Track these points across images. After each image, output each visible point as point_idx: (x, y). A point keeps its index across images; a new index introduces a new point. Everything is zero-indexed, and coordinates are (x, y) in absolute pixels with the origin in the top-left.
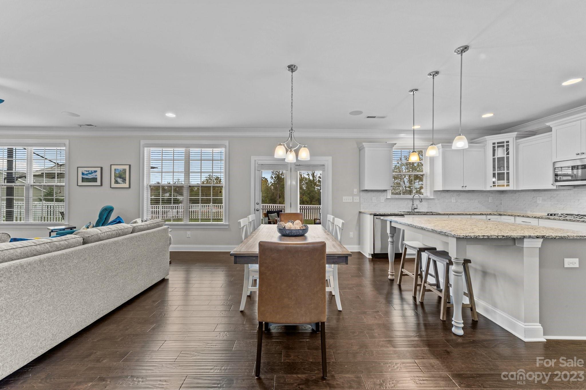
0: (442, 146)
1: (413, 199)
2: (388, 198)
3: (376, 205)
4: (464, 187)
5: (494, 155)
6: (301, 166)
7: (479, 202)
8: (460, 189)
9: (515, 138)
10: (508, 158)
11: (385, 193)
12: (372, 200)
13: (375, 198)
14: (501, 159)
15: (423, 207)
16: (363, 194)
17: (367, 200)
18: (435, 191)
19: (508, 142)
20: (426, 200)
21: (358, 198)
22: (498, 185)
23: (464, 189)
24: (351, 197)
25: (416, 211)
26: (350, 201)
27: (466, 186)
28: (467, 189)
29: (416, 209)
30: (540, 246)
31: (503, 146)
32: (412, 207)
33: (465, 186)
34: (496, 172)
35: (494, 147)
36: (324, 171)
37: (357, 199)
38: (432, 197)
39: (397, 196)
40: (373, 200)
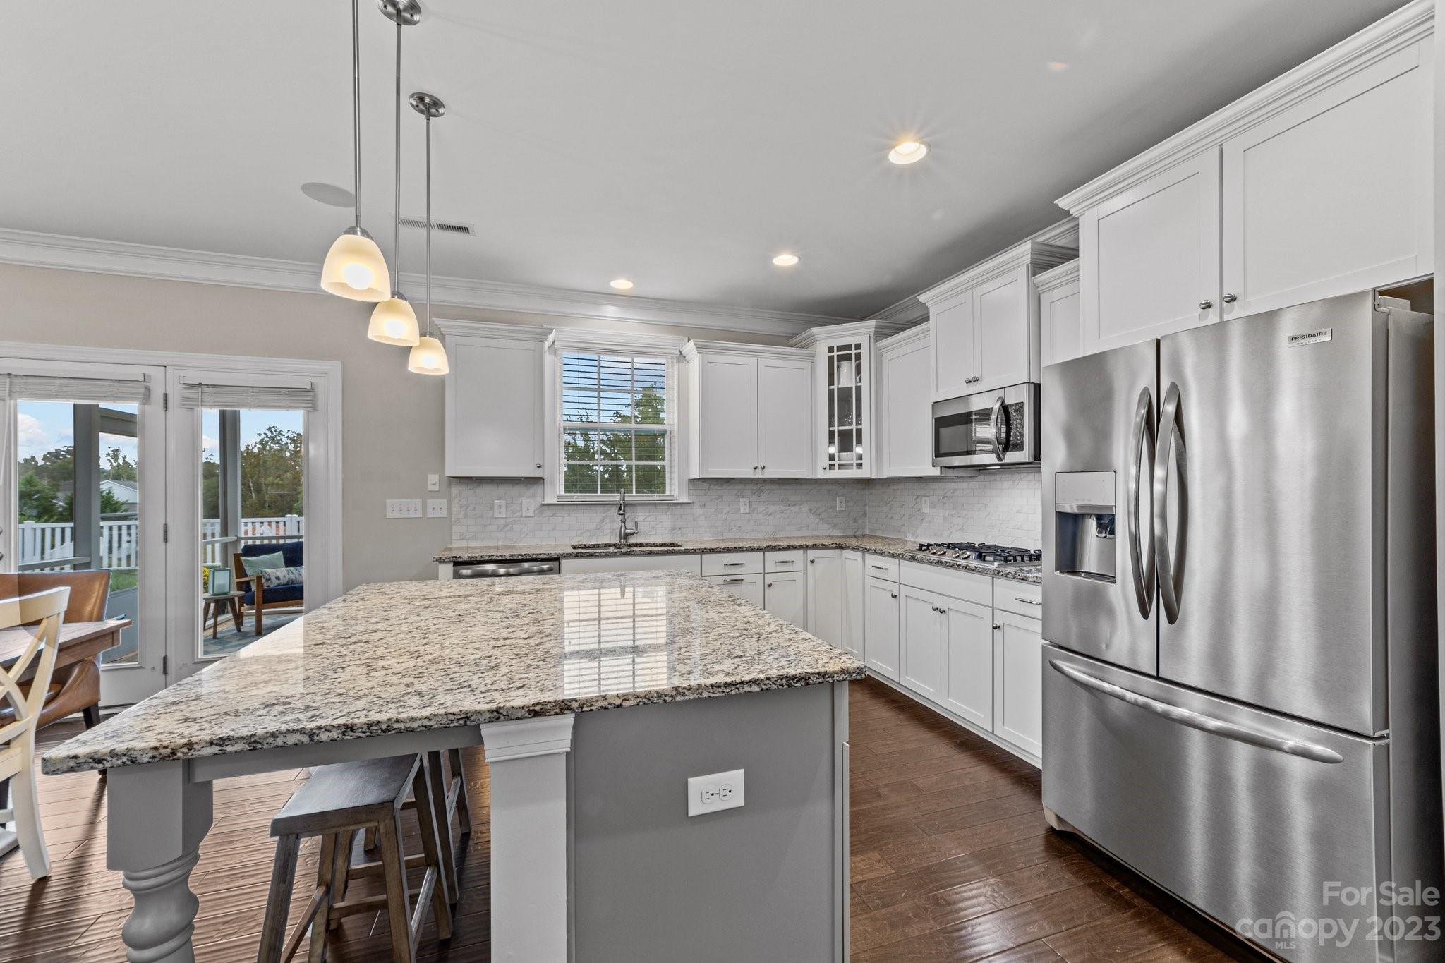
0: (698, 347)
1: (623, 509)
2: (547, 501)
3: (506, 526)
4: (760, 469)
5: (831, 382)
6: (206, 390)
7: (811, 510)
8: (750, 474)
9: (872, 337)
10: (859, 389)
11: (536, 489)
12: (492, 509)
13: (502, 502)
14: (845, 395)
15: (653, 529)
16: (456, 490)
17: (474, 509)
18: (692, 482)
19: (858, 346)
20: (666, 507)
21: (444, 502)
22: (839, 465)
23: (760, 475)
24: (419, 502)
25: (633, 540)
26: (412, 514)
27: (763, 468)
28: (767, 474)
29: (632, 534)
30: (566, 746)
31: (848, 358)
32: (621, 528)
33: (761, 465)
34: (836, 428)
35: (831, 359)
36: (312, 408)
37: (437, 508)
38: (685, 500)
39: (577, 497)
40: (496, 509)
